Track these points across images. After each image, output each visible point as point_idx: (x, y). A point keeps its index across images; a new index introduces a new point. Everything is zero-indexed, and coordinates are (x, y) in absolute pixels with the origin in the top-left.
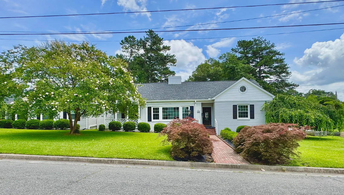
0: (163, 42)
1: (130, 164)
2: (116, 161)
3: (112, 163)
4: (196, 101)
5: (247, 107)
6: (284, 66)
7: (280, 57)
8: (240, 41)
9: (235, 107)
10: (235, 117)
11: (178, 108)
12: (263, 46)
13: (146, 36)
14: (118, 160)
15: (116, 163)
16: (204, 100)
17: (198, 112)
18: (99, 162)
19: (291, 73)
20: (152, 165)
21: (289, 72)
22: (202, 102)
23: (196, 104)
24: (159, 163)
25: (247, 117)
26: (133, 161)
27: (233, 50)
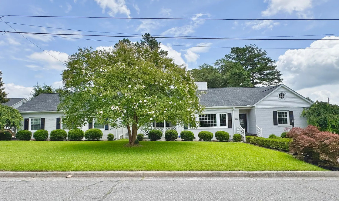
0: (160, 47)
1: (289, 176)
2: (273, 173)
3: (270, 176)
4: (234, 108)
5: (286, 113)
6: (278, 73)
7: (271, 64)
8: (233, 48)
9: (275, 113)
10: (275, 124)
11: (215, 115)
12: (256, 53)
13: (143, 40)
14: (275, 173)
15: (274, 176)
16: (243, 107)
17: (236, 119)
18: (256, 176)
19: (283, 80)
20: (312, 176)
21: (281, 78)
22: (240, 109)
23: (233, 111)
24: (319, 174)
25: (287, 123)
26: (292, 173)
27: (226, 56)
